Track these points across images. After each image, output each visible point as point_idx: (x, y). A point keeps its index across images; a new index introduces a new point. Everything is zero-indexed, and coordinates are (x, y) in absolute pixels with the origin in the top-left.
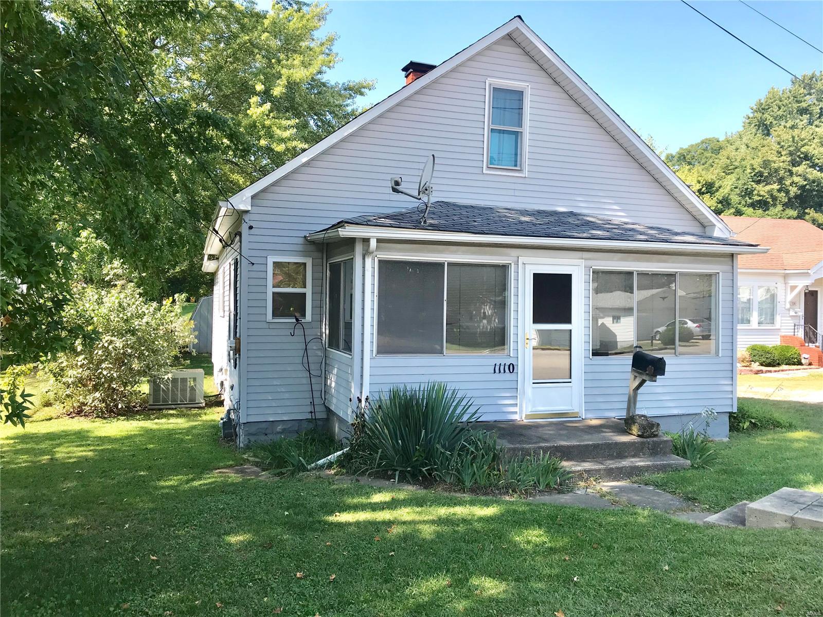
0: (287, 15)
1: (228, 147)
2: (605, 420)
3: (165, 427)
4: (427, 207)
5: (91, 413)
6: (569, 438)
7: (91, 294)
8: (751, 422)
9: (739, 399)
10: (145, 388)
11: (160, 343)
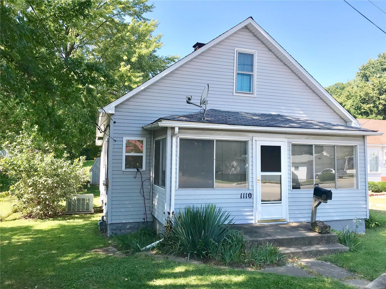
0: (139, 24)
1: (103, 81)
2: (300, 223)
3: (72, 224)
4: (205, 111)
5: (36, 216)
6: (281, 234)
7: (38, 156)
8: (375, 223)
9: (369, 210)
10: (64, 203)
11: (72, 181)
